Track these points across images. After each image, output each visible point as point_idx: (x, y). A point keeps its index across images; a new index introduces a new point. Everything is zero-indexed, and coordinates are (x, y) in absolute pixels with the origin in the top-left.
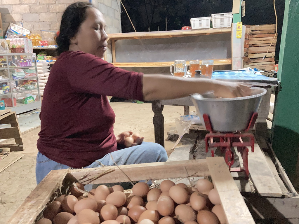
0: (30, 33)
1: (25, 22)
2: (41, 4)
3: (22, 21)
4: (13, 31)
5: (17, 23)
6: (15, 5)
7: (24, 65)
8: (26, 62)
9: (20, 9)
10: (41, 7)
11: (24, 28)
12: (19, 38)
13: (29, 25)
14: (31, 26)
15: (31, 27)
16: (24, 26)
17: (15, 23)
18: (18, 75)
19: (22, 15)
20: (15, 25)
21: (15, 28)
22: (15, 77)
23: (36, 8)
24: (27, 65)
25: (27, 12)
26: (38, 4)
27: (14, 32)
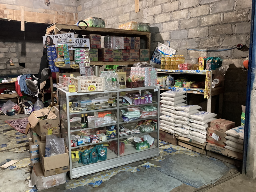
1: (172, 41)
2: (192, 18)
3: (170, 40)
5: (165, 42)
6: (165, 22)
7: (141, 102)
8: (144, 98)
9: (170, 27)
10: (192, 21)
13: (176, 43)
14: (178, 44)
15: (178, 46)
16: (171, 45)
18: (130, 115)
19: (171, 33)
20: (163, 44)
21: (162, 48)
23: (185, 24)
24: (144, 102)
25: (176, 29)
26: (189, 18)
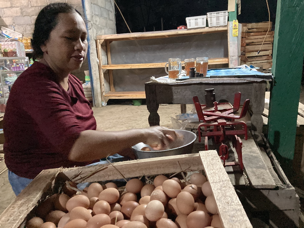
0: (22, 37)
1: (16, 25)
2: (33, 6)
3: (14, 25)
4: (4, 35)
5: (8, 26)
6: (6, 8)
7: (17, 69)
8: (18, 66)
9: (12, 12)
10: (33, 9)
11: (16, 32)
12: (11, 41)
13: (21, 28)
14: (23, 29)
15: (23, 31)
16: (16, 30)
17: (6, 26)
18: (10, 80)
19: (14, 18)
20: (7, 28)
21: (6, 32)
22: (8, 81)
23: (27, 11)
24: (19, 69)
25: (18, 15)
26: (30, 6)
27: (6, 36)
